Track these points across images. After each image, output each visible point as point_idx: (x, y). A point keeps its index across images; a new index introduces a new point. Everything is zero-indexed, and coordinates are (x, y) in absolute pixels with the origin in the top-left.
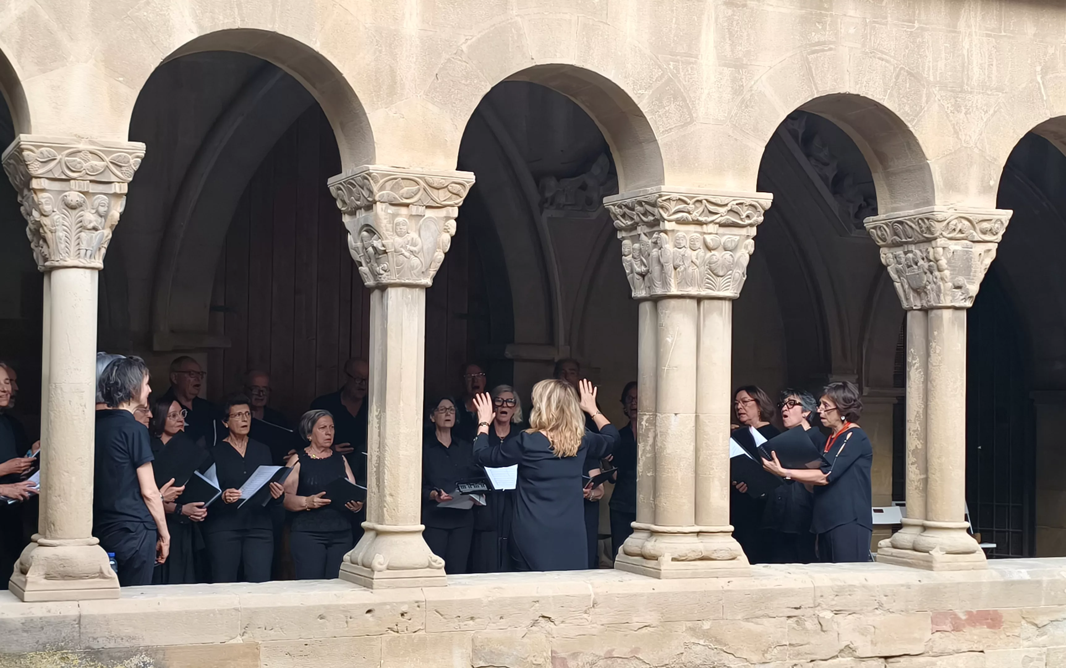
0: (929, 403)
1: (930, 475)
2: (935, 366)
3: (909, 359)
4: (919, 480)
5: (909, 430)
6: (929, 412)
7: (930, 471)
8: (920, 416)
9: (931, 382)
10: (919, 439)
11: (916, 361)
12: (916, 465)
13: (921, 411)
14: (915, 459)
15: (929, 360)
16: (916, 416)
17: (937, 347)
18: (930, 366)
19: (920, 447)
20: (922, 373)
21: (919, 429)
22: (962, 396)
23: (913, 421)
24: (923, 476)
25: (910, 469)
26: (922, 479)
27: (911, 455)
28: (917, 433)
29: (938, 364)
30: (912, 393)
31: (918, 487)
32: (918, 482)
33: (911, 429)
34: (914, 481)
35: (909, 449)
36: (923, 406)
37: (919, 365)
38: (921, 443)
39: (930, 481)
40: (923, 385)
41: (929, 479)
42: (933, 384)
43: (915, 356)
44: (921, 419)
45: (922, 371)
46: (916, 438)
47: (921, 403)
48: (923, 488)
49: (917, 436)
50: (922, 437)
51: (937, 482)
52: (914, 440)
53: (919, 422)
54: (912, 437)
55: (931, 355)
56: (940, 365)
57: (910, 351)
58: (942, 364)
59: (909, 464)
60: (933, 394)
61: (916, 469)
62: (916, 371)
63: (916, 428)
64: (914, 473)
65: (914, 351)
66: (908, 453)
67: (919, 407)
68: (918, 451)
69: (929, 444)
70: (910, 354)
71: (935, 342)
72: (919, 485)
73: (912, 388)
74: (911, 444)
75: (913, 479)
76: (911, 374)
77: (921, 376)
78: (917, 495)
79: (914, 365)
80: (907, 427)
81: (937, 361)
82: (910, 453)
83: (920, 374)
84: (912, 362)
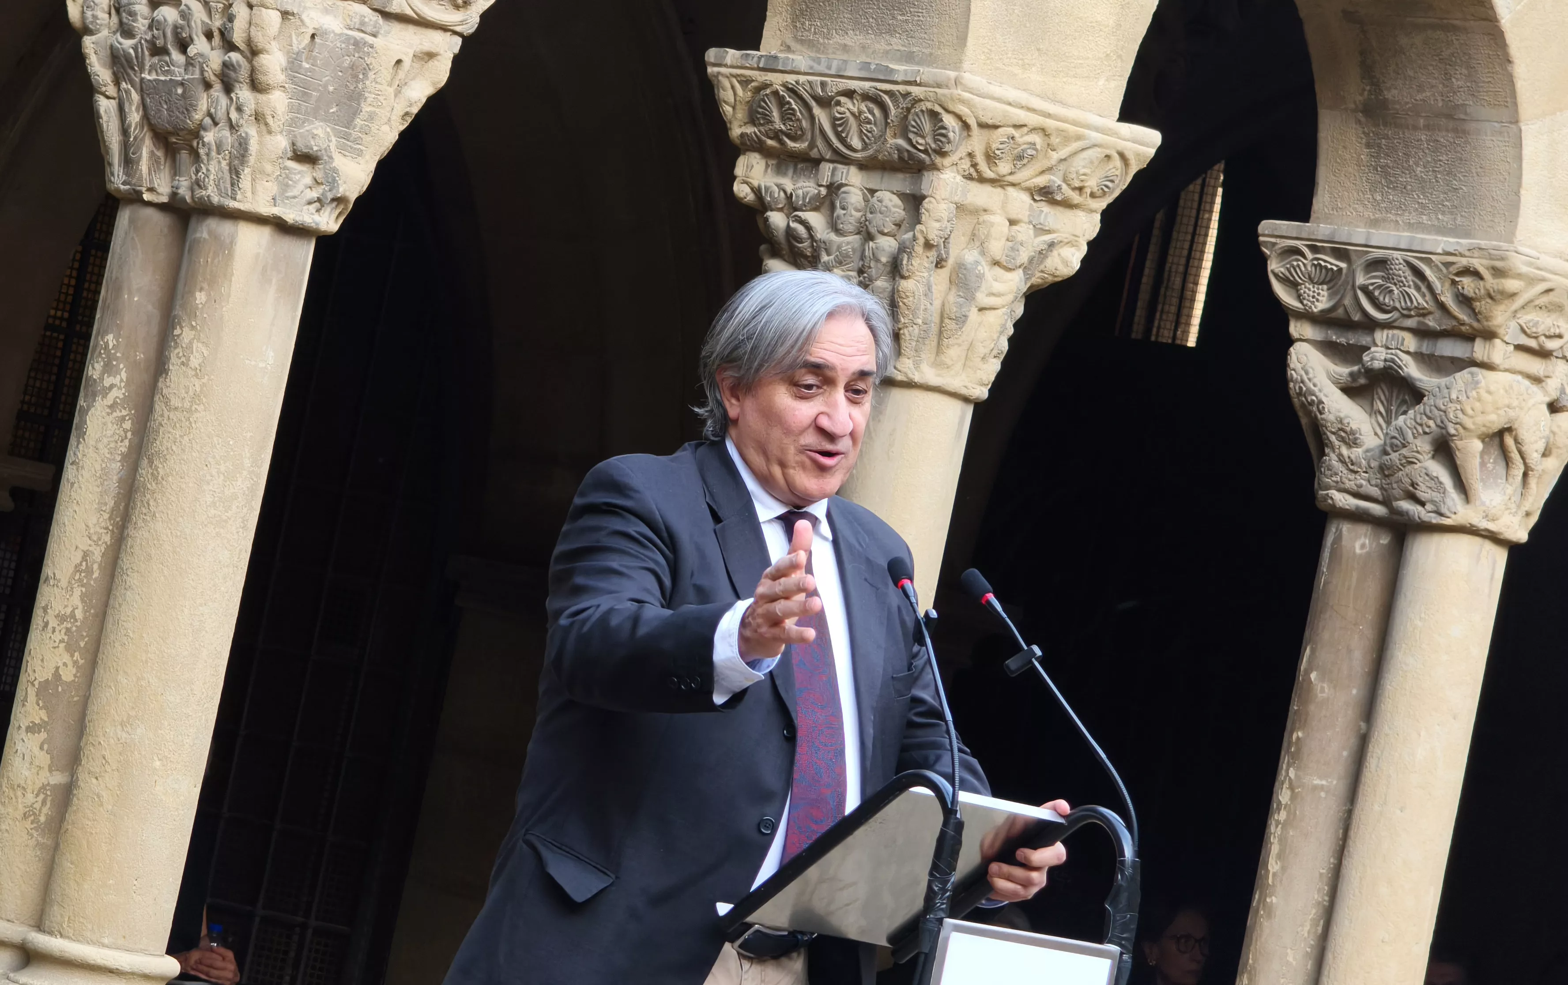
0: (131, 531)
1: (82, 775)
2: (176, 409)
3: (94, 369)
4: (43, 787)
5: (45, 609)
6: (126, 562)
7: (90, 762)
8: (89, 571)
9: (151, 462)
10: (70, 649)
11: (116, 380)
12: (43, 735)
13: (97, 554)
14: (43, 715)
15: (160, 384)
16: (77, 569)
17: (196, 345)
18: (159, 406)
19: (68, 674)
20: (128, 425)
21: (79, 614)
22: (244, 527)
23: (64, 583)
24: (59, 778)
25: (19, 746)
26: (55, 787)
27: (32, 698)
28: (69, 625)
29: (187, 404)
30: (80, 487)
31: (34, 814)
32: (37, 795)
33: (51, 607)
34: (24, 788)
35: (29, 675)
36: (107, 538)
37: (121, 396)
38: (75, 663)
39: (78, 799)
40: (123, 466)
41: (75, 792)
42: (157, 468)
43: (114, 363)
44: (92, 582)
45: (127, 418)
46: (61, 641)
47: (103, 524)
48: (50, 820)
49: (66, 638)
50: (82, 644)
51: (102, 805)
52: (55, 648)
53: (84, 590)
54: (50, 637)
55: (171, 367)
56: (193, 409)
57: (102, 343)
58: (201, 408)
59: (20, 727)
60: (152, 503)
61: (41, 748)
62: (108, 414)
63: (69, 610)
64: (31, 763)
65: (115, 342)
66: (26, 689)
67: (95, 538)
68: (60, 689)
69: (100, 671)
70: (102, 352)
71: (193, 328)
72: (37, 806)
73: (83, 467)
74: (42, 660)
75: (22, 783)
76: (90, 421)
77: (123, 434)
78: (26, 836)
79: (107, 393)
80: (41, 601)
81: (187, 392)
82: (32, 692)
83: (121, 426)
84: (102, 379)
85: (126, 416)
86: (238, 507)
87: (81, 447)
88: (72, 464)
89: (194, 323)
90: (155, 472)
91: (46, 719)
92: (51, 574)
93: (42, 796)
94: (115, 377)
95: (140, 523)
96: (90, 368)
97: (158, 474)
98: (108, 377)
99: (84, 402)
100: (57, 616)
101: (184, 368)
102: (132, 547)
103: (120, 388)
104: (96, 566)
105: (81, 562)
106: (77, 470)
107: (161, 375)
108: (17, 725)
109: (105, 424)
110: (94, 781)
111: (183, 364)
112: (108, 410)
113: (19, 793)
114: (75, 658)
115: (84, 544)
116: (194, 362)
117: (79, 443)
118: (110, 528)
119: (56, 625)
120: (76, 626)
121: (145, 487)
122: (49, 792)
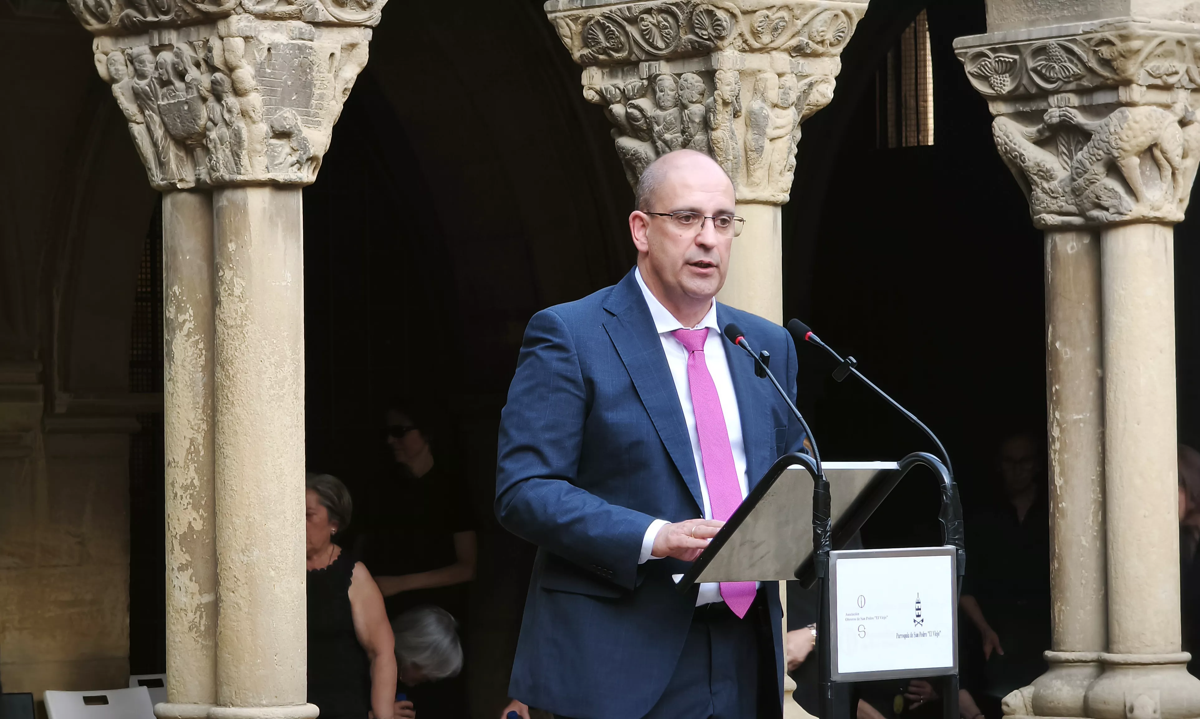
0: (219, 417)
1: (223, 592)
2: (232, 327)
3: (170, 312)
4: (198, 607)
5: (173, 484)
6: (221, 439)
7: (226, 584)
8: (197, 451)
9: (223, 367)
10: (196, 508)
11: (187, 317)
12: (190, 571)
13: (200, 439)
14: (187, 557)
15: (217, 313)
16: (189, 452)
17: (236, 280)
18: (220, 328)
19: (198, 526)
20: (201, 345)
21: (197, 483)
23: (181, 464)
24: (207, 598)
25: (176, 582)
26: (206, 605)
27: (177, 547)
28: (192, 492)
29: (239, 322)
30: (178, 396)
31: (196, 626)
32: (195, 613)
33: (176, 482)
34: (185, 610)
35: (172, 532)
36: (204, 426)
37: (193, 327)
38: (201, 517)
39: (224, 609)
40: (204, 374)
41: (221, 604)
42: (227, 371)
43: (183, 305)
44: (201, 459)
45: (200, 341)
46: (188, 503)
47: (199, 417)
48: (208, 628)
49: (191, 501)
50: (203, 503)
51: (240, 609)
52: (185, 509)
53: (196, 465)
54: (180, 503)
55: (222, 299)
56: (244, 324)
57: (171, 293)
58: (248, 322)
59: (173, 569)
60: (229, 395)
61: (191, 580)
62: (186, 341)
63: (189, 481)
64: (186, 592)
65: (180, 291)
66: (172, 541)
67: (196, 428)
68: (195, 536)
69: (220, 518)
70: (173, 299)
71: (231, 269)
72: (197, 620)
73: (177, 382)
74: (178, 520)
75: (183, 607)
76: (175, 348)
77: (199, 352)
78: (194, 643)
79: (183, 327)
80: (168, 479)
81: (237, 314)
82: (176, 543)
83: (197, 347)
84: (176, 318)
85: (199, 339)
86: (289, 385)
87: (172, 368)
88: (169, 380)
89: (231, 265)
90: (227, 373)
91: (190, 559)
92: (171, 459)
93: (198, 613)
94: (185, 314)
95: (225, 411)
96: (167, 312)
97: (229, 374)
98: (181, 315)
99: (168, 336)
100: (182, 488)
101: (231, 298)
102: (222, 428)
103: (190, 321)
104: (201, 447)
105: (190, 447)
106: (174, 384)
107: (216, 305)
108: (171, 568)
109: (185, 348)
110: (232, 594)
111: (230, 295)
112: (186, 338)
113: (183, 614)
114: (200, 514)
115: (189, 434)
116: (237, 292)
117: (170, 365)
118: (205, 418)
119: (182, 494)
120: (196, 491)
121: (222, 385)
122: (203, 610)
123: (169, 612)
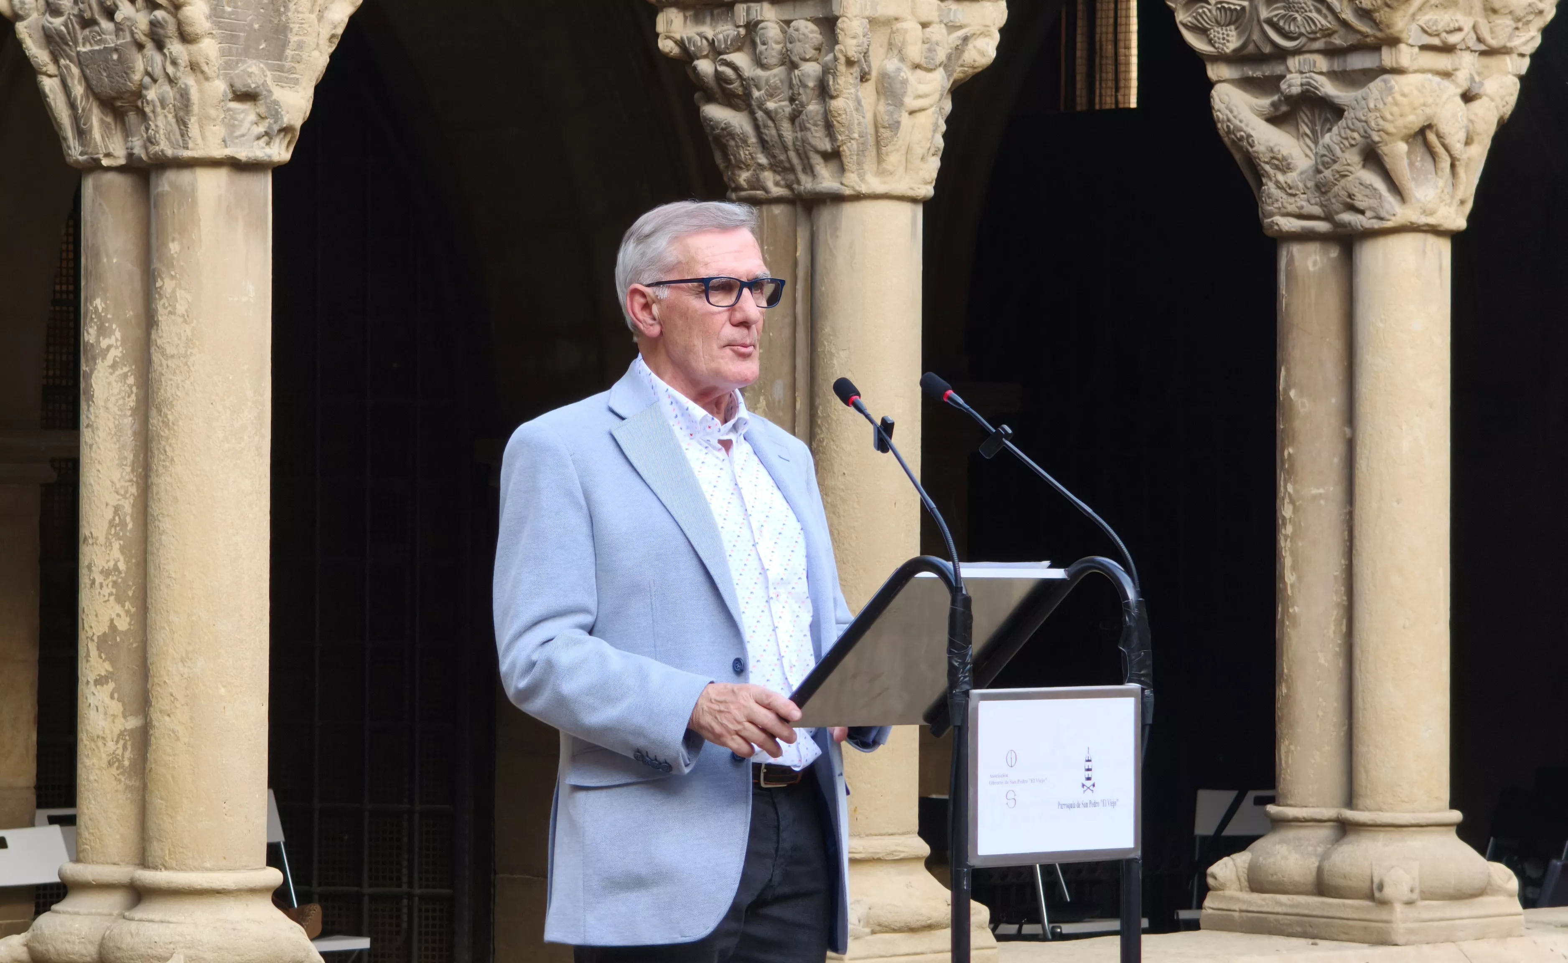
0: (154, 479)
1: (155, 715)
2: (173, 356)
3: (90, 334)
4: (121, 735)
5: (89, 567)
6: (155, 509)
7: (160, 702)
8: (123, 524)
9: (159, 411)
10: (120, 600)
11: (112, 341)
12: (111, 685)
13: (127, 507)
14: (107, 666)
15: (153, 336)
16: (111, 524)
17: (180, 293)
18: (156, 357)
19: (123, 624)
20: (131, 380)
21: (122, 566)
22: (259, 455)
23: (102, 540)
24: (133, 723)
25: (91, 700)
26: (132, 731)
27: (94, 652)
28: (115, 578)
29: (182, 350)
30: (99, 448)
31: (118, 760)
32: (117, 742)
33: (95, 565)
34: (103, 738)
35: (87, 631)
36: (133, 490)
37: (120, 355)
38: (127, 612)
39: (155, 738)
40: (135, 420)
41: (151, 732)
42: (166, 415)
43: (107, 325)
44: (128, 534)
45: (129, 374)
46: (110, 594)
47: (127, 478)
48: (133, 763)
49: (114, 591)
50: (130, 593)
51: (178, 739)
52: (105, 602)
53: (121, 542)
54: (99, 593)
55: (160, 318)
56: (189, 353)
57: (91, 308)
58: (195, 351)
59: (88, 682)
60: (167, 448)
61: (112, 697)
62: (111, 374)
63: (111, 564)
64: (106, 714)
65: (103, 305)
66: (87, 645)
67: (122, 492)
68: (118, 639)
69: (152, 615)
70: (93, 316)
71: (173, 277)
72: (119, 752)
73: (97, 429)
74: (96, 616)
75: (101, 733)
76: (96, 384)
77: (127, 389)
78: (114, 783)
79: (106, 355)
80: (84, 561)
81: (180, 339)
82: (93, 647)
83: (125, 383)
84: (98, 342)
85: (128, 371)
86: (249, 437)
87: (91, 409)
88: (88, 426)
89: (173, 273)
90: (165, 420)
91: (111, 670)
92: (87, 534)
93: (121, 742)
94: (110, 338)
95: (161, 470)
96: (85, 334)
97: (168, 420)
98: (104, 339)
99: (86, 366)
100: (102, 572)
101: (173, 317)
102: (157, 493)
103: (117, 347)
104: (128, 519)
105: (114, 518)
106: (93, 432)
107: (152, 327)
108: (85, 681)
109: (109, 383)
110: (167, 718)
111: (170, 313)
112: (110, 370)
113: (100, 743)
114: (126, 608)
115: (113, 500)
116: (181, 308)
117: (89, 406)
118: (135, 479)
119: (103, 581)
120: (121, 578)
121: (159, 435)
122: (127, 738)
123: (82, 740)
